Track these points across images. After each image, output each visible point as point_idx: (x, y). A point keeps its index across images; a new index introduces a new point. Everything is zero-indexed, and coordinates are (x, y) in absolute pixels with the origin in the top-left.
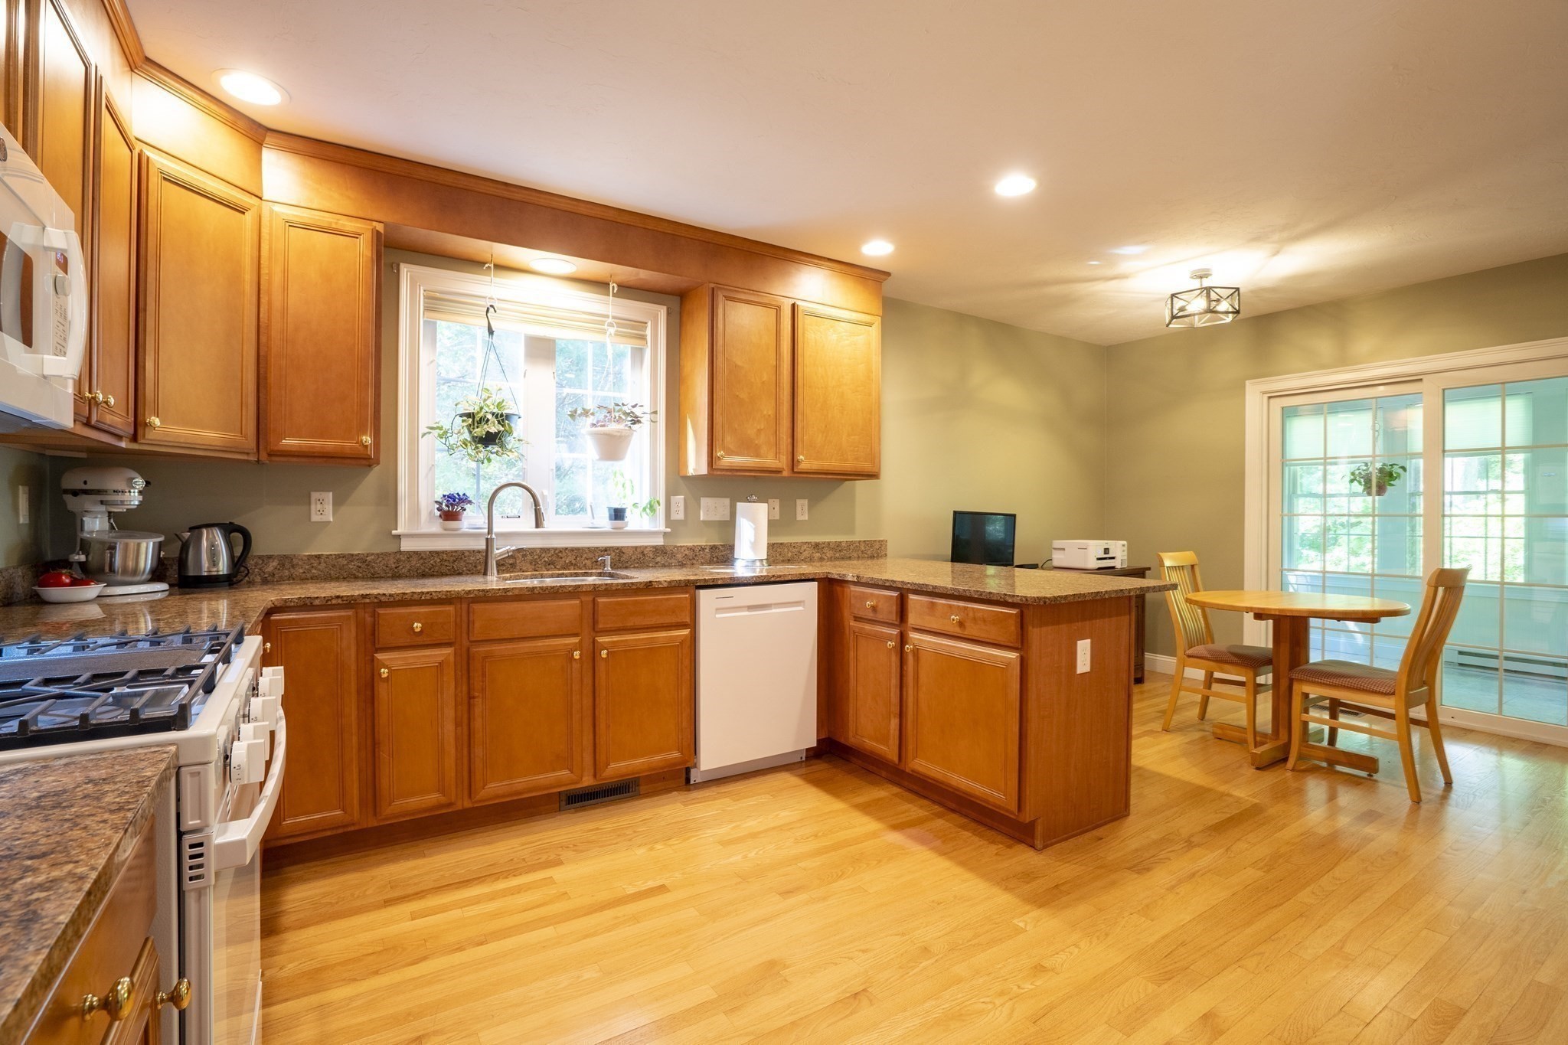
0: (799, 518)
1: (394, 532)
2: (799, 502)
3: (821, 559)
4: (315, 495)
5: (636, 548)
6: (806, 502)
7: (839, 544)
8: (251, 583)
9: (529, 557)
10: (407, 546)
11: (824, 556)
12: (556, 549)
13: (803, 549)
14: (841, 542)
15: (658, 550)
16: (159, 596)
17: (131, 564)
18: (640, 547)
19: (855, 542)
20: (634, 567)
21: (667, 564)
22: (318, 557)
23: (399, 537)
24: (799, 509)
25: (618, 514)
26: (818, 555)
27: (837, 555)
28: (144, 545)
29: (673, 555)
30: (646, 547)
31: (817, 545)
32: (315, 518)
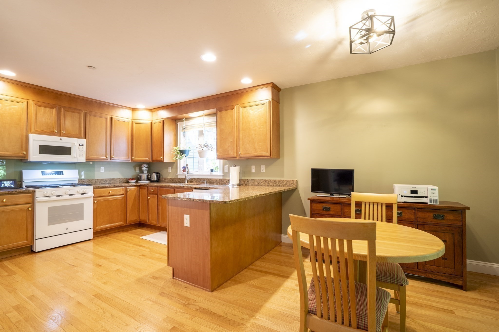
0: (262, 171)
1: (176, 174)
2: (262, 166)
3: (268, 186)
4: (169, 167)
5: (215, 179)
6: (264, 166)
7: (275, 181)
8: (161, 182)
9: (195, 180)
10: (179, 177)
11: (269, 185)
12: (200, 179)
13: (261, 182)
14: (276, 180)
15: (220, 180)
16: (147, 183)
17: (144, 178)
18: (216, 179)
19: (282, 180)
20: (215, 184)
21: (222, 184)
22: (168, 178)
23: (178, 175)
24: (262, 169)
25: (212, 171)
26: (267, 184)
27: (274, 185)
28: (145, 175)
29: (224, 182)
30: (217, 179)
31: (266, 181)
32: (169, 171)
